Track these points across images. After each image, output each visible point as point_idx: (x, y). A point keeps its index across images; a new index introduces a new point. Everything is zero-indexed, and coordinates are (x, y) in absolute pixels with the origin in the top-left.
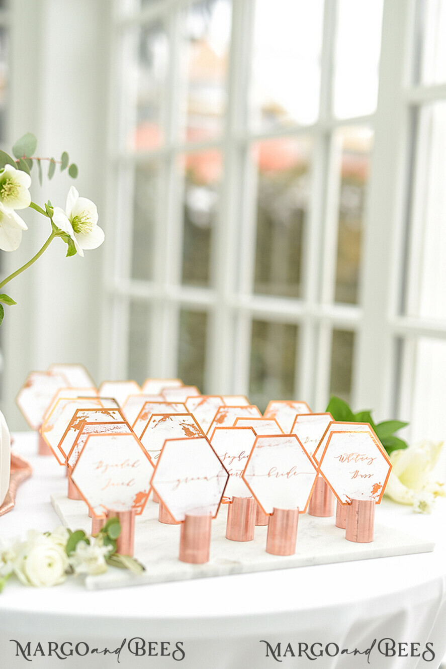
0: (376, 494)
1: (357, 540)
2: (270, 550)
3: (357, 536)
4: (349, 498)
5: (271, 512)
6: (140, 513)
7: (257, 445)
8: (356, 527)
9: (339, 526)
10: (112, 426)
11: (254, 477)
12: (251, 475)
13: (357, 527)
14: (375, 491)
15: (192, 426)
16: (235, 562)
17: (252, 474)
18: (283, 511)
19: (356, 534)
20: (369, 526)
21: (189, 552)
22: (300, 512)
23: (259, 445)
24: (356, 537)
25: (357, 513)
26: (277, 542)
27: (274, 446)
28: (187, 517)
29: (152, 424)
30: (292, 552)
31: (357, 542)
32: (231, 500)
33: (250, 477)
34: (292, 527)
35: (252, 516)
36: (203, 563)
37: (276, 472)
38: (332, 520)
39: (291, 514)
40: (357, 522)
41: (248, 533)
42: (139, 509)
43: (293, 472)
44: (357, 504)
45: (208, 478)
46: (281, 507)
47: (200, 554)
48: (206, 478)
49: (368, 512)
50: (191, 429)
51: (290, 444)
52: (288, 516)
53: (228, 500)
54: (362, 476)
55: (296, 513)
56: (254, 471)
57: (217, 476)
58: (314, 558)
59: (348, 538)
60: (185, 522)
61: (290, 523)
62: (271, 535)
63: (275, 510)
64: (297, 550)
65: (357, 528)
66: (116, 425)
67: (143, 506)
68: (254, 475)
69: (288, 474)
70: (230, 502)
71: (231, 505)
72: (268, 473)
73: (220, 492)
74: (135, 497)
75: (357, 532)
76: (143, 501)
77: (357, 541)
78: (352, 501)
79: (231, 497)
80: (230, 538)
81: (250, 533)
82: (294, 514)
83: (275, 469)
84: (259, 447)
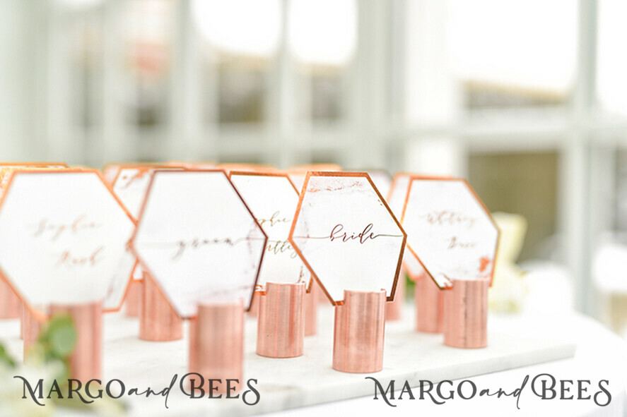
0: (485, 273)
1: (465, 344)
2: (340, 365)
4: (448, 279)
5: (341, 298)
7: (309, 187)
8: (463, 324)
9: (422, 329)
11: (309, 239)
12: (304, 237)
13: (466, 323)
14: (483, 268)
16: (289, 388)
17: (306, 236)
18: (361, 295)
19: (462, 335)
23: (312, 187)
24: (463, 341)
25: (465, 302)
26: (353, 349)
27: (336, 189)
28: (201, 308)
30: (378, 367)
31: (466, 348)
32: (264, 290)
33: (303, 240)
34: (378, 322)
35: (299, 313)
37: (342, 233)
38: (407, 324)
39: (375, 300)
43: (369, 234)
44: (463, 287)
45: (233, 240)
46: (357, 288)
48: (228, 241)
49: (479, 298)
51: (359, 189)
52: (370, 302)
54: (462, 245)
55: (382, 300)
56: (308, 230)
57: (248, 238)
59: (447, 344)
63: (348, 294)
65: (466, 326)
68: (308, 237)
69: (361, 236)
70: (263, 293)
71: (264, 297)
72: (330, 235)
73: (254, 266)
75: (465, 331)
77: (466, 346)
79: (264, 285)
80: (264, 353)
81: (296, 344)
83: (340, 227)
84: (311, 191)
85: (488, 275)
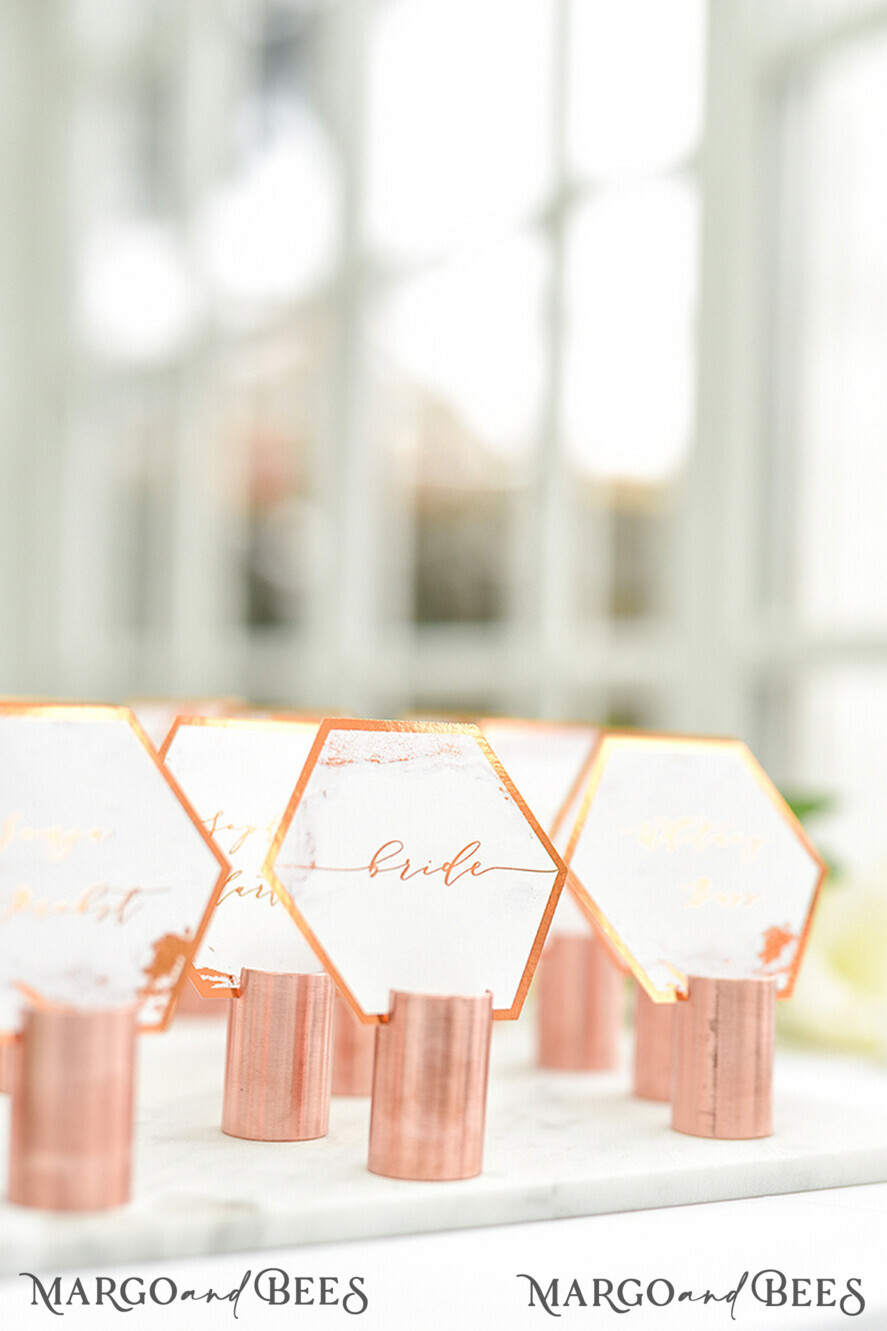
0: (775, 965)
1: (714, 1128)
2: (384, 1164)
3: (714, 1115)
4: (681, 975)
5: (384, 1010)
7: (325, 754)
8: (709, 1082)
9: (645, 1092)
11: (315, 874)
12: (303, 867)
13: (715, 1079)
14: (771, 953)
16: (234, 1205)
17: (309, 864)
18: (432, 1003)
19: (708, 1106)
20: (758, 1077)
22: (496, 1015)
23: (333, 754)
24: (709, 1120)
25: (714, 1029)
26: (410, 1127)
27: (392, 761)
30: (470, 1169)
31: (715, 1137)
32: (236, 986)
33: (300, 873)
34: (469, 1064)
35: (318, 1043)
36: (102, 1206)
37: (400, 860)
38: (619, 1079)
39: (460, 1015)
40: (710, 1063)
41: (304, 1108)
43: (469, 863)
44: (712, 993)
46: (427, 984)
47: (91, 1171)
49: (750, 1022)
53: (226, 984)
55: (481, 1015)
56: (312, 852)
58: (555, 1190)
59: (679, 1127)
61: (458, 1050)
62: (387, 1104)
63: (399, 999)
64: (489, 1162)
65: (715, 1085)
68: (313, 866)
69: (447, 868)
70: (236, 993)
71: (239, 1002)
72: (369, 864)
75: (715, 1098)
77: (714, 1134)
78: (694, 982)
79: (237, 974)
80: (235, 1131)
81: (310, 1109)
82: (472, 1012)
83: (397, 846)
84: (329, 763)
85: (783, 970)
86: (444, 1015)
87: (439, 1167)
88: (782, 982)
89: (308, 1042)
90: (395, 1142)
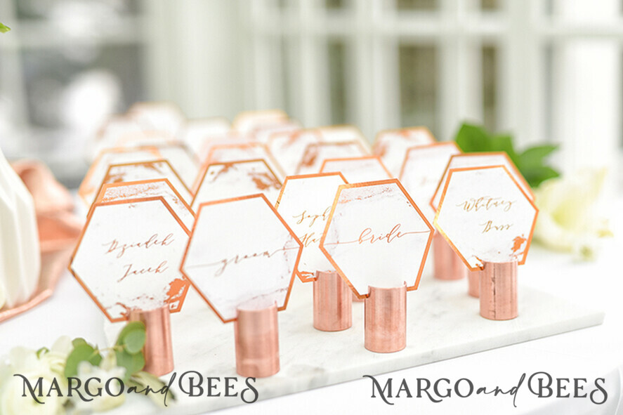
0: (518, 252)
1: (495, 317)
2: (370, 346)
3: (495, 312)
4: (481, 260)
5: (367, 293)
6: (178, 310)
7: (340, 199)
8: (493, 300)
9: (473, 294)
10: (146, 186)
11: (338, 245)
12: (334, 244)
13: (495, 299)
14: (516, 247)
15: (266, 175)
16: (317, 370)
17: (336, 242)
18: (384, 291)
19: (493, 309)
20: (512, 297)
21: (249, 362)
22: (409, 289)
23: (343, 198)
24: (493, 313)
25: (494, 281)
26: (379, 334)
27: (366, 198)
28: (240, 313)
29: (209, 177)
30: (402, 346)
31: (495, 320)
32: (315, 277)
33: (333, 246)
34: (399, 311)
35: (346, 296)
36: (270, 375)
37: (370, 235)
39: (395, 296)
40: (493, 293)
41: (342, 319)
42: (176, 304)
43: (396, 233)
44: (493, 268)
45: (270, 253)
46: (382, 284)
47: (265, 363)
48: (266, 253)
49: (508, 278)
50: (265, 180)
51: (389, 194)
52: (389, 297)
53: (311, 276)
54: (497, 229)
55: (403, 291)
56: (338, 237)
57: (284, 249)
58: (432, 352)
59: (483, 314)
60: (238, 320)
62: (369, 323)
63: (371, 290)
64: (409, 341)
65: (495, 301)
66: (151, 185)
67: (182, 299)
68: (338, 243)
69: (388, 236)
70: (316, 279)
71: (316, 282)
72: (358, 239)
73: (289, 272)
74: (169, 287)
75: (495, 306)
76: (181, 292)
77: (495, 318)
78: (485, 264)
79: (315, 272)
80: (319, 327)
81: (345, 319)
82: (399, 293)
83: (369, 230)
84: (343, 202)
85: (521, 254)
86: (389, 295)
87: (390, 348)
88: (520, 258)
89: (342, 296)
90: (373, 339)
